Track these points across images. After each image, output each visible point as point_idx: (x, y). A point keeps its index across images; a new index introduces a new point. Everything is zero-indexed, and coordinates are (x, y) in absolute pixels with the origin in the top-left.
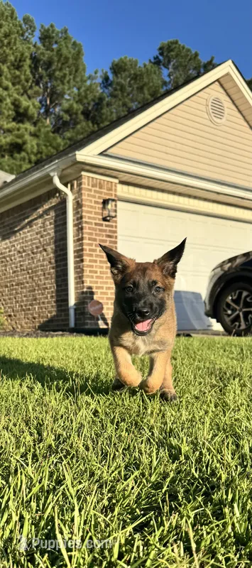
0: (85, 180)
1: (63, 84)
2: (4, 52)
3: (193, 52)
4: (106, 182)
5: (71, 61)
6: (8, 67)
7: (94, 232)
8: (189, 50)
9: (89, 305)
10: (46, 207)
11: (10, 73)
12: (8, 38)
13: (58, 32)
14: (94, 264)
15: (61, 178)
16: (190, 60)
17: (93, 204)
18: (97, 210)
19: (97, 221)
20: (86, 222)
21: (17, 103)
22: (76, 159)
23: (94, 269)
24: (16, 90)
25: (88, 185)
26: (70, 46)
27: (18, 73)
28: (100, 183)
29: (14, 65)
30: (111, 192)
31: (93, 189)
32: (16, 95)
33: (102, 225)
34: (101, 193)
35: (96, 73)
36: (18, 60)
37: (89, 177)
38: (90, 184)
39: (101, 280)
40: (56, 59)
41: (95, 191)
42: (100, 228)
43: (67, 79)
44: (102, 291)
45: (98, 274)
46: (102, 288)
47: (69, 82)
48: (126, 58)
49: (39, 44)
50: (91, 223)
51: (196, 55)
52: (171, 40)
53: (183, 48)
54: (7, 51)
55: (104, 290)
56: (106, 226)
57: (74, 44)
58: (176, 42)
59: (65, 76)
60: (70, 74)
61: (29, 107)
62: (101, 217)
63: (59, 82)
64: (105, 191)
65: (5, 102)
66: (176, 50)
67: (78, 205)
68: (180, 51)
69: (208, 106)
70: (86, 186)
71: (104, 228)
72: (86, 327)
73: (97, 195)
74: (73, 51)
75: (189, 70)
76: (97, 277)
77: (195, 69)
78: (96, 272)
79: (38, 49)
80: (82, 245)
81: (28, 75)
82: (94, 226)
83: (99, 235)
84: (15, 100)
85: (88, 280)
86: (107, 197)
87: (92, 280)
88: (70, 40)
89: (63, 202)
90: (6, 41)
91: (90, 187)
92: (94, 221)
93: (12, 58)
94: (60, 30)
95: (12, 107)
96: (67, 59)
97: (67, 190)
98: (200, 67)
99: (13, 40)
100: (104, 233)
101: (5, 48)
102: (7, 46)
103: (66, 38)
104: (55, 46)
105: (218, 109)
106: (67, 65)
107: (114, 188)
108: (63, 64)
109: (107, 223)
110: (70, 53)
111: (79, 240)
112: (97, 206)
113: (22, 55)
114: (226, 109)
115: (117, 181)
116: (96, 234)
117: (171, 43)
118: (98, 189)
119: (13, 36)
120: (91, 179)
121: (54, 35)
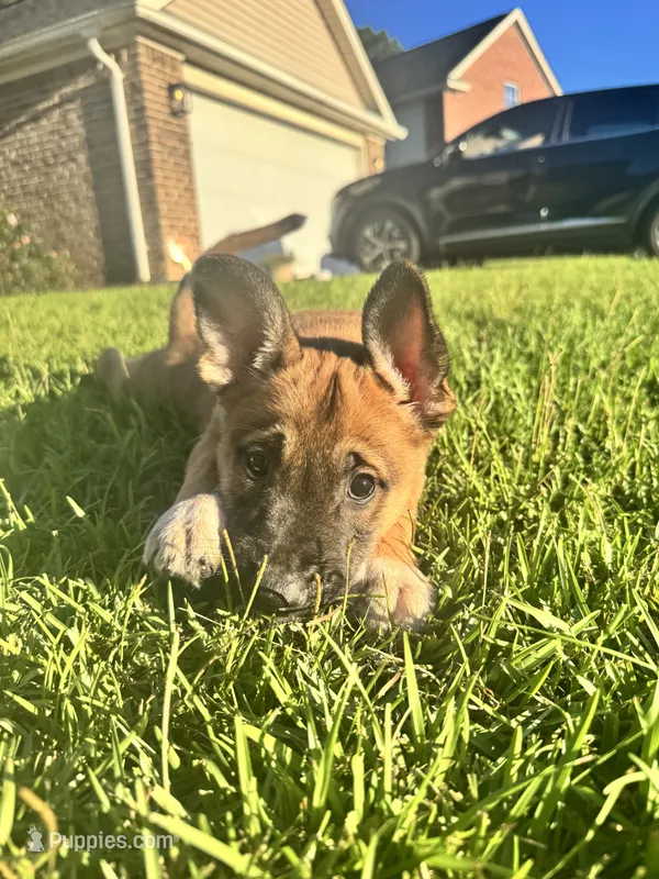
0: (141, 50)
4: (169, 58)
7: (163, 135)
10: (68, 90)
15: (102, 42)
17: (157, 91)
18: (162, 100)
19: (166, 118)
20: (152, 118)
22: (134, 12)
25: (148, 58)
28: (161, 59)
30: (177, 75)
31: (154, 66)
33: (171, 124)
34: (165, 74)
37: (148, 46)
38: (150, 57)
41: (157, 70)
42: (170, 129)
50: (159, 121)
56: (178, 126)
62: (168, 110)
64: (170, 72)
67: (134, 89)
70: (145, 61)
71: (176, 129)
73: (159, 76)
80: (148, 152)
82: (162, 125)
83: (171, 139)
86: (173, 81)
89: (105, 82)
91: (150, 63)
92: (160, 117)
97: (107, 60)
100: (176, 138)
107: (179, 68)
109: (178, 122)
111: (142, 145)
112: (161, 93)
115: (180, 57)
116: (166, 138)
118: (160, 67)
120: (151, 50)
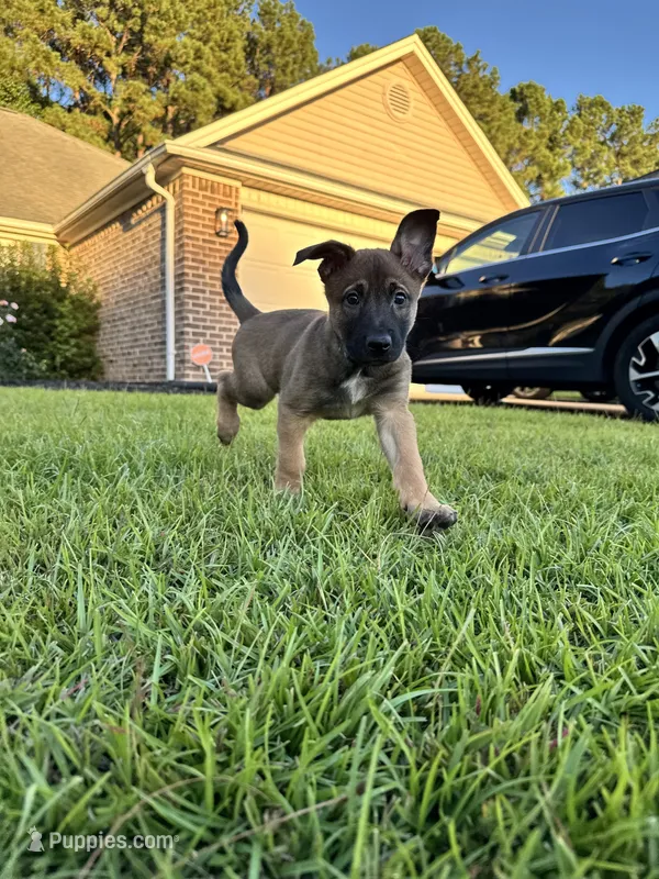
0: (188, 181)
1: (285, 74)
2: (207, 28)
3: (454, 44)
4: (221, 186)
5: (296, 46)
6: (211, 48)
7: (201, 252)
8: (448, 41)
9: (191, 350)
11: (215, 56)
12: (213, 10)
13: (283, 8)
14: (201, 295)
16: (450, 52)
17: (200, 214)
18: (207, 222)
19: (207, 237)
20: (188, 237)
21: (221, 95)
22: (167, 150)
23: (201, 302)
24: (222, 78)
25: (194, 187)
26: (297, 26)
27: (224, 56)
28: (212, 186)
29: (219, 46)
30: (229, 199)
31: (201, 193)
32: (221, 85)
33: (213, 243)
34: (214, 199)
35: (328, 63)
36: (225, 39)
37: (194, 177)
38: (197, 186)
39: (212, 318)
40: (276, 41)
41: (204, 196)
42: (212, 246)
43: (290, 68)
44: (213, 332)
45: (208, 309)
46: (214, 328)
47: (292, 72)
48: (368, 45)
49: (258, 22)
50: (198, 239)
51: (458, 47)
52: (429, 27)
53: (443, 38)
54: (212, 27)
55: (217, 332)
56: (221, 244)
57: (302, 24)
58: (435, 30)
59: (286, 65)
60: (295, 63)
61: (237, 101)
62: (213, 232)
63: (280, 71)
64: (221, 197)
65: (202, 93)
66: (434, 39)
68: (438, 41)
69: (384, 94)
70: (190, 189)
71: (218, 247)
72: (186, 380)
73: (208, 202)
74: (299, 33)
75: (450, 65)
76: (205, 313)
77: (456, 64)
78: (203, 306)
79: (255, 27)
80: (183, 267)
81: (239, 61)
82: (201, 243)
83: (209, 256)
84: (220, 91)
85: (191, 316)
86: (224, 205)
87: (196, 316)
88: (297, 19)
89: (163, 208)
90: (209, 15)
91: (196, 191)
92: (201, 237)
93: (217, 36)
94: (284, 5)
95: (215, 100)
96: (290, 43)
97: (165, 193)
98: (462, 63)
99: (219, 13)
100: (218, 255)
101: (208, 23)
102: (210, 20)
103: (291, 16)
104: (277, 26)
105: (399, 99)
106: (290, 50)
107: (234, 193)
108: (286, 49)
109: (223, 240)
110: (295, 35)
111: (181, 261)
112: (207, 216)
113: (231, 33)
114: (411, 100)
115: (239, 184)
116: (205, 255)
117: (429, 30)
118: (208, 194)
119: (219, 8)
120: (197, 180)
121: (277, 11)
